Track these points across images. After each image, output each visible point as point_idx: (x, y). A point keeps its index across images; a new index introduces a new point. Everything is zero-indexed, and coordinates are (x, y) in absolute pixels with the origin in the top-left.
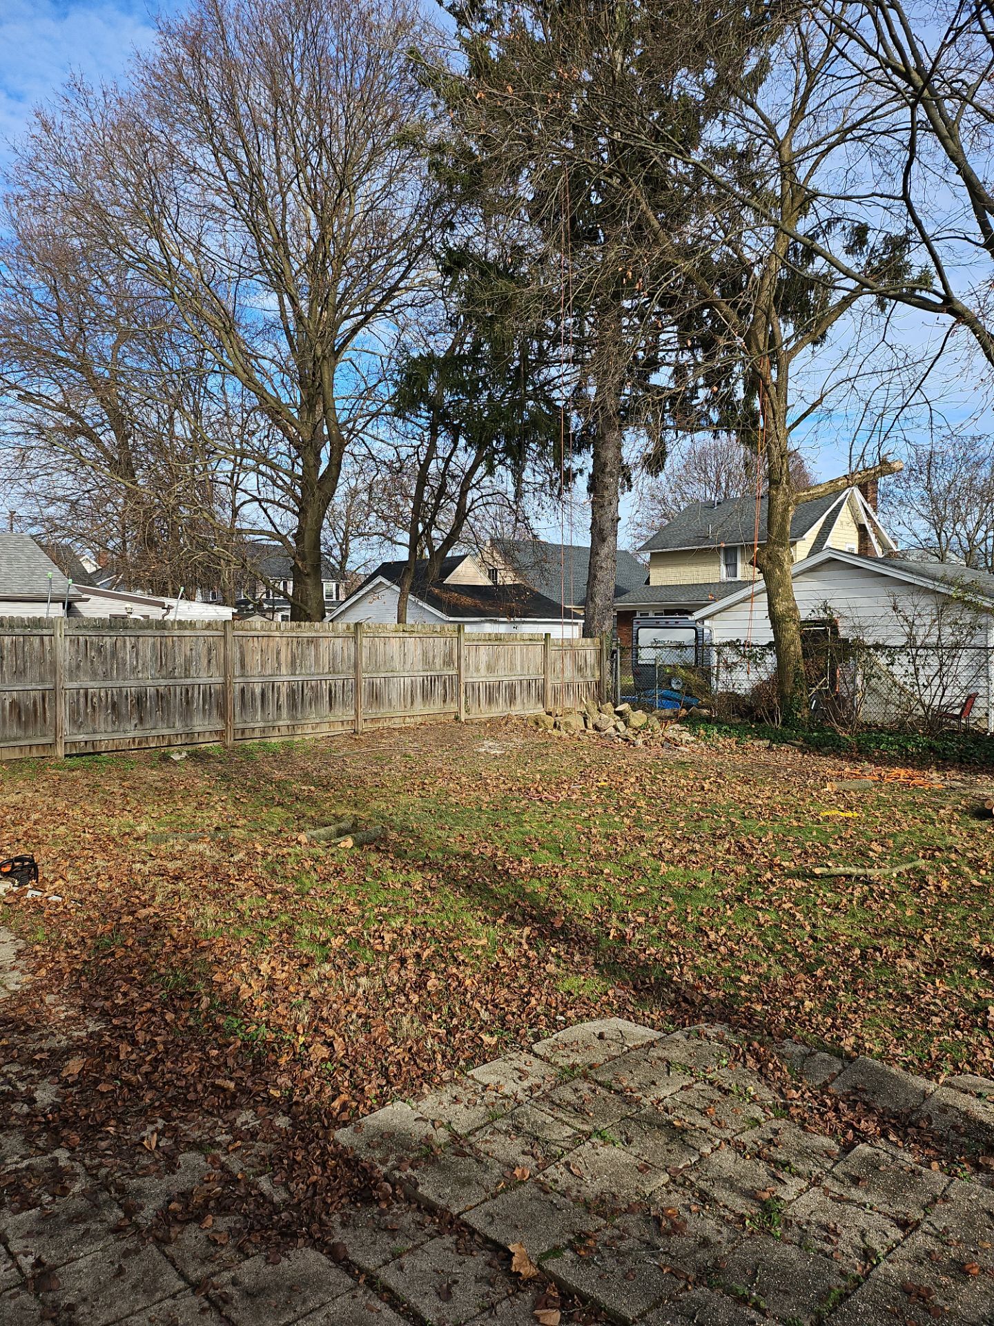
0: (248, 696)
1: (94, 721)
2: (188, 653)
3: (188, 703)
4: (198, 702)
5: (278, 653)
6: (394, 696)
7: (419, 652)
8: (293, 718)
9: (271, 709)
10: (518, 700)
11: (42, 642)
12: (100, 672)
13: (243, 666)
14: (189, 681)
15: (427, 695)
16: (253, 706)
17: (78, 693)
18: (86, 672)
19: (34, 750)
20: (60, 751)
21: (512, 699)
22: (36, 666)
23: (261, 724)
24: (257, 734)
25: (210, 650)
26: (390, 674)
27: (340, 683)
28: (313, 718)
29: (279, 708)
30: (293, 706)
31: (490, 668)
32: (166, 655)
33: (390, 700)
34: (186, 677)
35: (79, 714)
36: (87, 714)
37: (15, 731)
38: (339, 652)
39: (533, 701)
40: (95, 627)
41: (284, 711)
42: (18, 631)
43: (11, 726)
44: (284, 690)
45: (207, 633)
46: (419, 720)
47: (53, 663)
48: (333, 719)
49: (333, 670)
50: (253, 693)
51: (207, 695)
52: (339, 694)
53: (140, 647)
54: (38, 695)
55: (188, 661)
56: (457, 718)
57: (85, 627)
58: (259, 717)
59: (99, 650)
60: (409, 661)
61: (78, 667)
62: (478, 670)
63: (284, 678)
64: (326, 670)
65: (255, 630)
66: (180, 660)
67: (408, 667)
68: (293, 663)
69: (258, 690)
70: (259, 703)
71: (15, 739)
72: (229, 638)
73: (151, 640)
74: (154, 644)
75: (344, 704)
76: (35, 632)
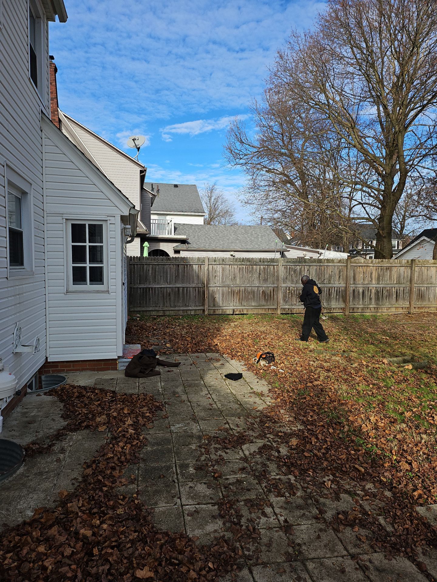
0: (356, 293)
1: (292, 300)
2: (331, 273)
3: (329, 295)
4: (334, 294)
5: (371, 274)
6: (432, 296)
8: (377, 304)
9: (367, 299)
11: (274, 268)
12: (295, 281)
13: (354, 279)
14: (330, 285)
16: (359, 298)
17: (286, 289)
18: (289, 280)
19: (270, 311)
20: (279, 312)
22: (271, 277)
23: (362, 306)
24: (360, 310)
25: (340, 272)
26: (430, 285)
27: (402, 289)
28: (387, 305)
29: (371, 299)
30: (377, 299)
32: (321, 274)
33: (429, 299)
34: (329, 283)
35: (286, 297)
36: (289, 297)
37: (263, 303)
38: (402, 274)
40: (294, 262)
41: (373, 301)
42: (266, 263)
43: (262, 301)
44: (373, 291)
45: (339, 264)
47: (278, 277)
48: (397, 306)
49: (399, 282)
50: (359, 292)
51: (338, 292)
52: (401, 294)
53: (311, 270)
54: (272, 289)
55: (330, 277)
57: (290, 262)
58: (361, 303)
59: (295, 271)
61: (287, 278)
63: (374, 285)
64: (395, 282)
65: (361, 263)
66: (327, 276)
68: (378, 278)
69: (361, 291)
70: (361, 297)
71: (263, 306)
72: (349, 266)
73: (315, 267)
74: (316, 269)
75: (404, 299)
76: (272, 264)
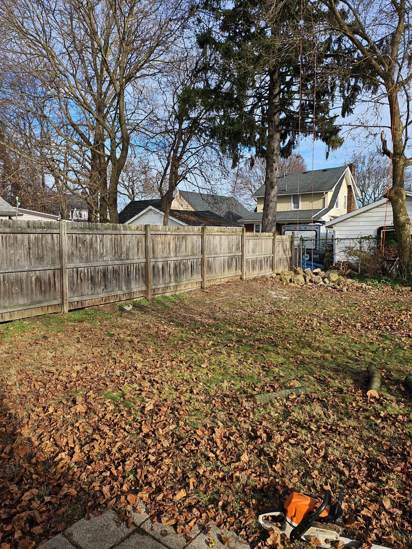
0: (156, 270)
1: (81, 288)
2: (128, 244)
3: (128, 275)
4: (133, 275)
5: (169, 244)
6: (217, 267)
7: (227, 243)
8: (176, 281)
9: (167, 276)
10: (263, 268)
11: (52, 237)
12: (84, 257)
13: (154, 252)
14: (129, 262)
15: (230, 266)
16: (159, 275)
17: (73, 271)
18: (77, 257)
19: (50, 309)
20: (66, 309)
21: (261, 268)
22: (50, 254)
23: (163, 286)
24: (161, 291)
25: (138, 242)
26: (216, 255)
27: (195, 260)
28: (184, 281)
29: (170, 276)
30: (176, 275)
31: (254, 251)
32: (117, 246)
33: (215, 270)
34: (128, 259)
35: (73, 284)
36: (77, 283)
37: (39, 297)
38: (195, 244)
39: (268, 267)
40: (81, 228)
41: (173, 278)
42: (39, 231)
43: (36, 294)
44: (172, 266)
45: (137, 232)
46: (227, 280)
47: (61, 252)
48: (193, 281)
49: (193, 254)
50: (158, 268)
51: (137, 270)
52: (195, 266)
53: (105, 241)
54: (51, 272)
55: (128, 249)
56: (241, 278)
57: (76, 228)
58: (161, 282)
59: (84, 242)
60: (223, 248)
61: (73, 254)
62: (249, 253)
63: (172, 259)
64: (190, 254)
65: (159, 230)
66: (124, 249)
67: (222, 251)
68: (176, 249)
69: (160, 266)
71: (40, 302)
72: (149, 236)
73: (109, 236)
74: (111, 240)
75: (197, 273)
76: (49, 231)
